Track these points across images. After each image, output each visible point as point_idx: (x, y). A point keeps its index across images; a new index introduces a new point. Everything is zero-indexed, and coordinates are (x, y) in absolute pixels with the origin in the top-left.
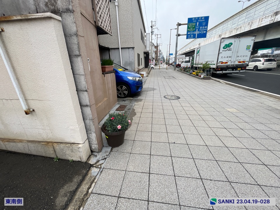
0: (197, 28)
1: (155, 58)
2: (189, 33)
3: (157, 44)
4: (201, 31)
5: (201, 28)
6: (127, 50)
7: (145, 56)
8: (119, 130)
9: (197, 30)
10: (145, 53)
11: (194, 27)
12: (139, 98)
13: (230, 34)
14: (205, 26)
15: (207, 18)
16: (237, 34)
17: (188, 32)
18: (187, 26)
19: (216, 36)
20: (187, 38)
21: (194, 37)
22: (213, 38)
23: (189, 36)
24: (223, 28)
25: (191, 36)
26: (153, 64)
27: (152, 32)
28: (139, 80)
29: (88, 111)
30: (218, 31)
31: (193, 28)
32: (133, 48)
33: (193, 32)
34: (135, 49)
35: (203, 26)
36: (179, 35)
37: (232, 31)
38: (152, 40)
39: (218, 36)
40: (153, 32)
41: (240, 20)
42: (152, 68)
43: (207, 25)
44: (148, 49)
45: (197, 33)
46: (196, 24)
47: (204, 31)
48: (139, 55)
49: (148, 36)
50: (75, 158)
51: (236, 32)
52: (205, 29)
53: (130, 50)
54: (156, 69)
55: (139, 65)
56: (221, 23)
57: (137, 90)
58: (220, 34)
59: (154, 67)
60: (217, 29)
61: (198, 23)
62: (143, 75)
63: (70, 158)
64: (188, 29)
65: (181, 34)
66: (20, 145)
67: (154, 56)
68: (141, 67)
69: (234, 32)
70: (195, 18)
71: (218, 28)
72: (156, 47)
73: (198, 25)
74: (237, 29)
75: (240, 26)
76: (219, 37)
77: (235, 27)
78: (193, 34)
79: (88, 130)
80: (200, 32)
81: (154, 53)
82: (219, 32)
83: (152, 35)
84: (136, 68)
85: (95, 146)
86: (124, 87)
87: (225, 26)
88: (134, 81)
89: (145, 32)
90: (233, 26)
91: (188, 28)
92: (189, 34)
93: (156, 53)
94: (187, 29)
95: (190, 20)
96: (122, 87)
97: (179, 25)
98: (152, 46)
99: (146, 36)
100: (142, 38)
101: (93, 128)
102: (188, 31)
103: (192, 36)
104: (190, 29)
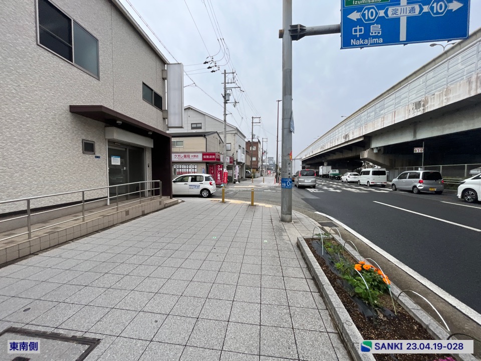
20: (346, 44)
21: (390, 36)
23: (358, 31)
33: (379, 8)
36: (297, 33)
38: (225, 115)
45: (403, 11)
76: (418, 108)
80: (426, 9)
82: (414, 97)
83: (225, 103)
92: (359, 22)
93: (254, 154)
103: (376, 30)
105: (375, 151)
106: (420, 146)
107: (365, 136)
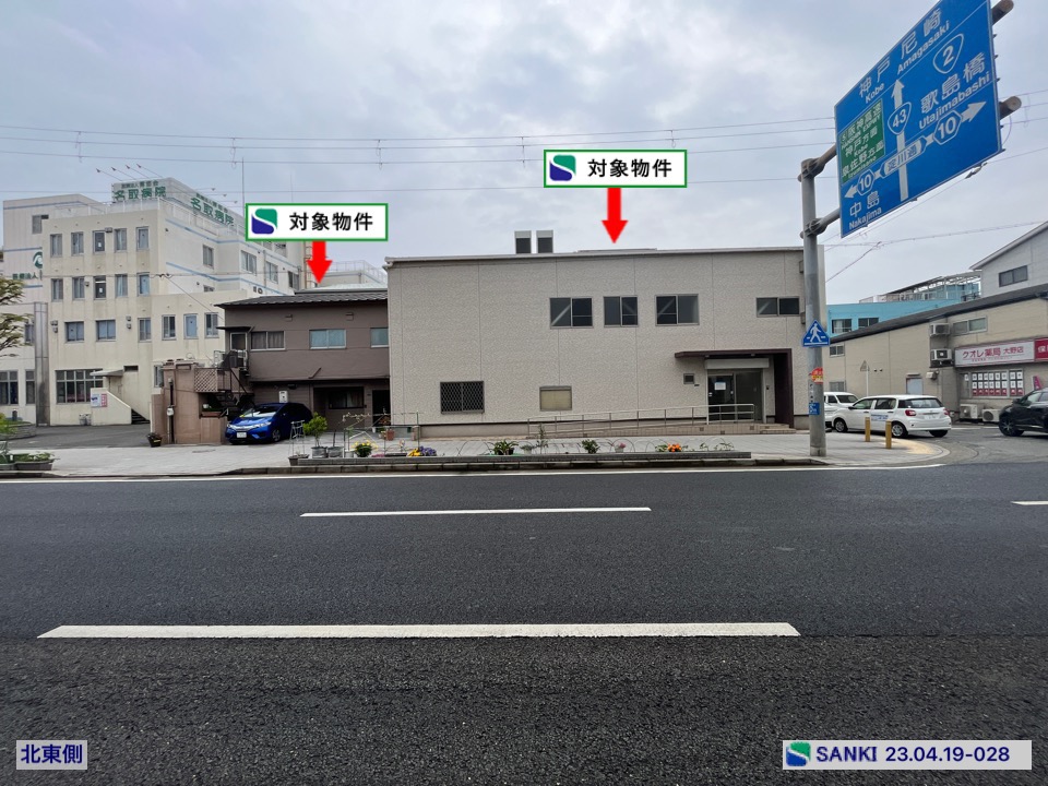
0: (898, 129)
2: (850, 193)
4: (931, 129)
5: (930, 101)
9: (901, 138)
11: (874, 132)
14: (961, 68)
17: (842, 191)
23: (857, 209)
25: (864, 200)
31: (872, 142)
33: (875, 170)
45: (902, 158)
46: (889, 104)
47: (965, 105)
52: (965, 85)
61: (898, 90)
64: (846, 171)
70: (874, 72)
73: (898, 102)
78: (876, 185)
80: (930, 139)
91: (844, 162)
92: (857, 197)
103: (875, 198)
104: (854, 162)
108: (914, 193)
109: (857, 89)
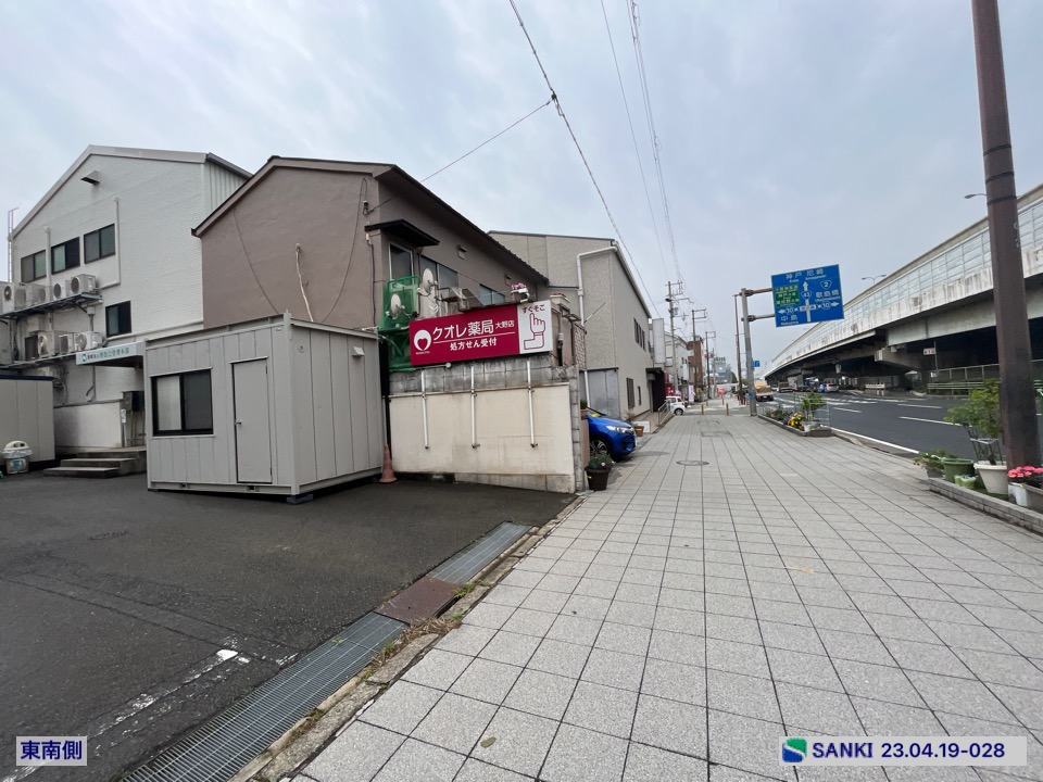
0: (807, 298)
1: (693, 380)
2: (782, 312)
3: (695, 337)
4: (820, 303)
5: (818, 294)
6: (602, 373)
7: (652, 377)
8: (604, 468)
9: (807, 301)
10: (649, 371)
11: (794, 294)
12: (629, 463)
13: (950, 295)
14: (830, 290)
15: (832, 273)
16: (970, 294)
17: (777, 310)
18: (771, 293)
19: (903, 302)
20: (779, 324)
21: (802, 319)
22: (896, 308)
23: (784, 318)
24: (922, 278)
25: (789, 317)
26: (679, 400)
27: (671, 311)
28: (626, 432)
29: (578, 446)
30: (905, 287)
31: (793, 297)
32: (615, 369)
33: (795, 307)
34: (619, 371)
35: (823, 291)
36: (751, 319)
37: (952, 287)
38: (673, 330)
39: (912, 302)
40: (676, 309)
41: (967, 257)
42: (679, 413)
43: (836, 285)
44: (659, 359)
45: (808, 308)
46: (801, 288)
47: (832, 301)
48: (630, 382)
49: (657, 327)
50: (563, 491)
51: (967, 291)
52: (832, 296)
53: (608, 373)
54: (691, 414)
55: (631, 404)
56: (909, 265)
57: (625, 449)
58: (917, 295)
59: (683, 407)
60: (901, 282)
61: (805, 285)
62: (642, 428)
63: (559, 490)
64: (778, 302)
65: (757, 315)
66: (515, 479)
67: (685, 373)
68: (637, 410)
69: (958, 289)
70: (794, 274)
71: (905, 280)
72: (695, 345)
73: (806, 289)
74: (968, 282)
75: (973, 274)
76: (916, 305)
77: (958, 277)
78: (795, 313)
79: (575, 466)
80: (820, 306)
81: (685, 366)
82: (912, 291)
83: (672, 317)
84: (622, 411)
85: (579, 484)
86: (600, 442)
87: (924, 271)
88: (620, 434)
89: (648, 316)
90: (952, 272)
91: (776, 298)
92: (784, 314)
93: (694, 363)
94: (775, 303)
95: (779, 281)
96: (596, 444)
97: (749, 293)
98: (675, 346)
99: (651, 327)
100: (640, 336)
101: (580, 464)
102: (777, 308)
103: (794, 317)
104: (783, 302)
105: (893, 350)
106: (931, 346)
107: (876, 329)
108: (813, 321)
109: (784, 275)
